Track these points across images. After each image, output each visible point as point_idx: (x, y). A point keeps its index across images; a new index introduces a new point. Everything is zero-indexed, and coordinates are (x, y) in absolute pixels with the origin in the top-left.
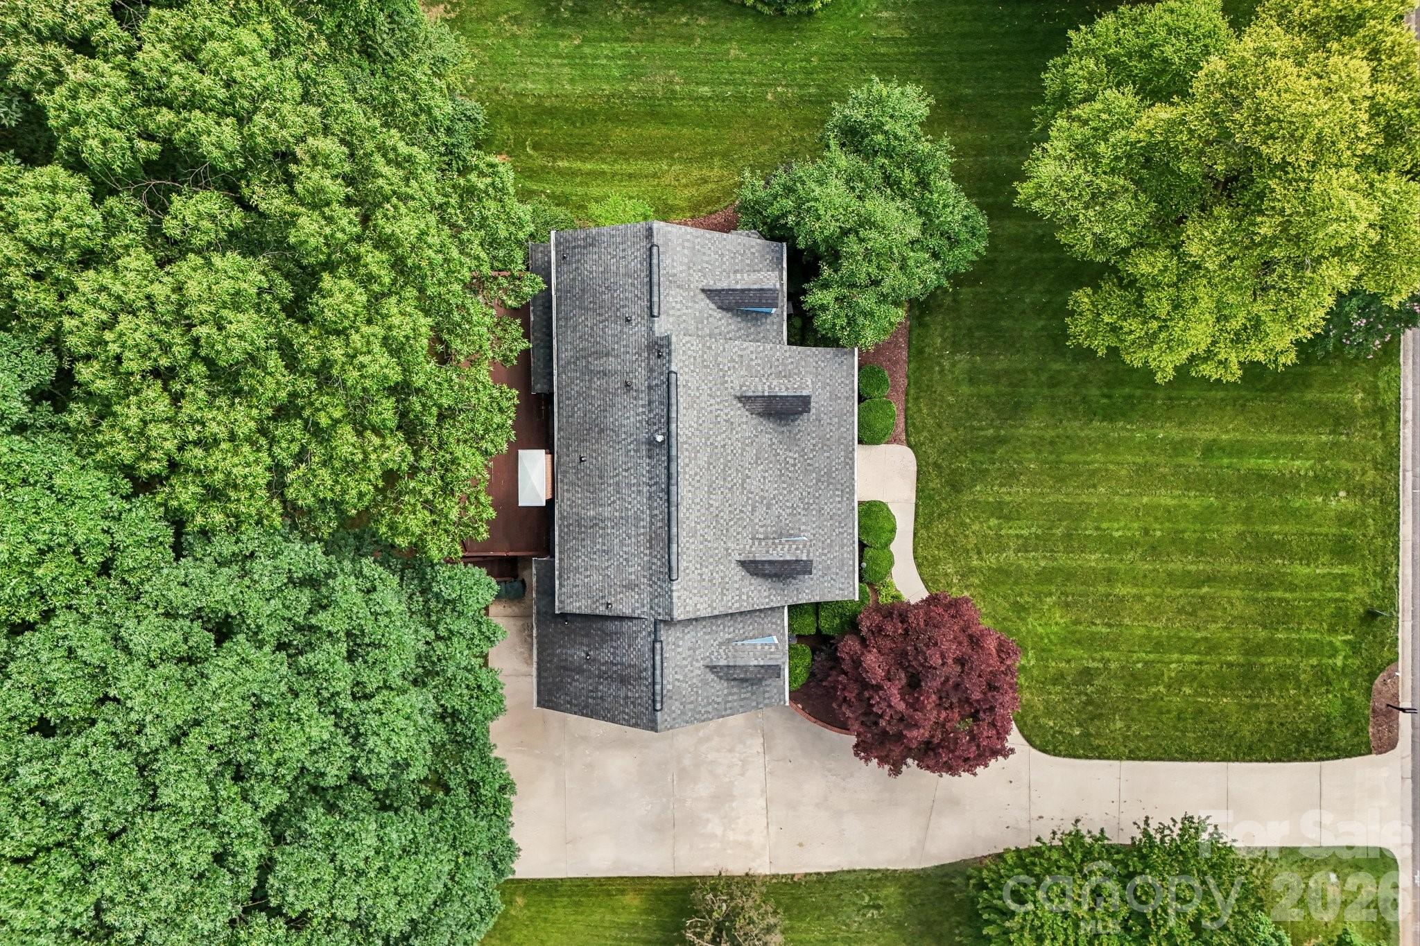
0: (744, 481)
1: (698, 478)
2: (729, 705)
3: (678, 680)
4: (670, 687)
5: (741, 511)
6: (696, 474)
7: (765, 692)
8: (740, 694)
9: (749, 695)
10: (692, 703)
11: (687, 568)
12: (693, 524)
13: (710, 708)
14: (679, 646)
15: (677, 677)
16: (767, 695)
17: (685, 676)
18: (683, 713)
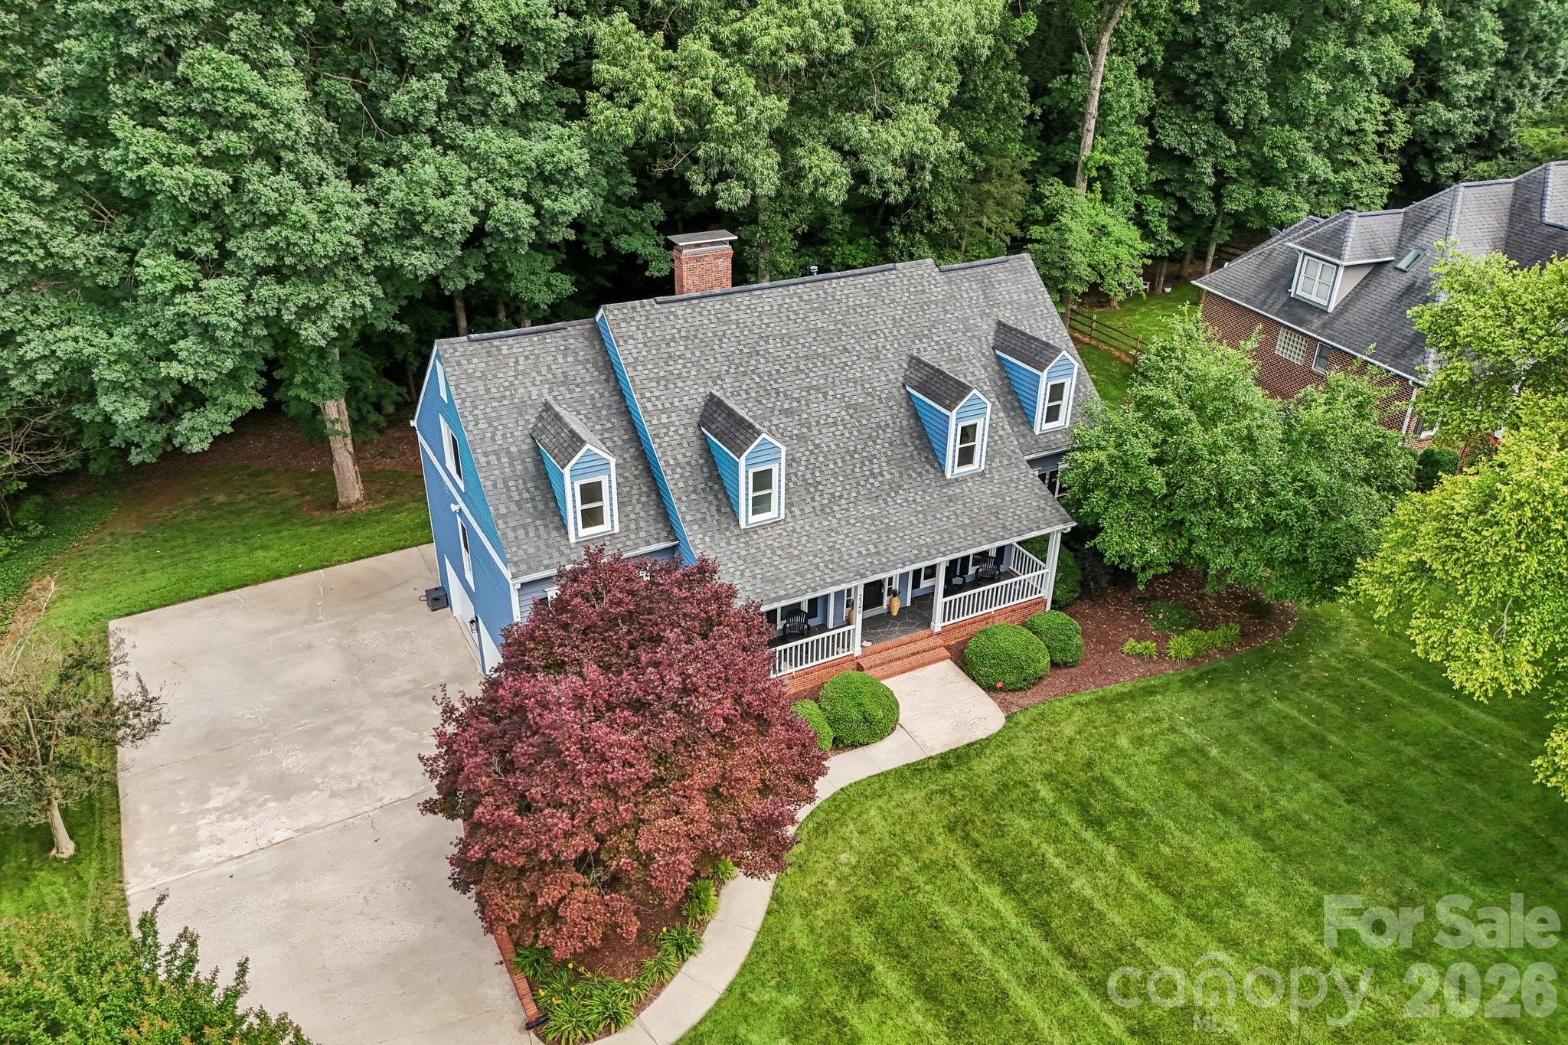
0: (817, 389)
1: (793, 317)
2: (493, 458)
3: (517, 362)
4: (505, 351)
5: (778, 393)
6: (796, 313)
7: (525, 526)
8: (516, 478)
9: (515, 496)
10: (488, 390)
11: (676, 316)
12: (734, 317)
13: (483, 425)
14: (565, 356)
15: (521, 359)
16: (521, 533)
17: (525, 374)
18: (470, 377)
